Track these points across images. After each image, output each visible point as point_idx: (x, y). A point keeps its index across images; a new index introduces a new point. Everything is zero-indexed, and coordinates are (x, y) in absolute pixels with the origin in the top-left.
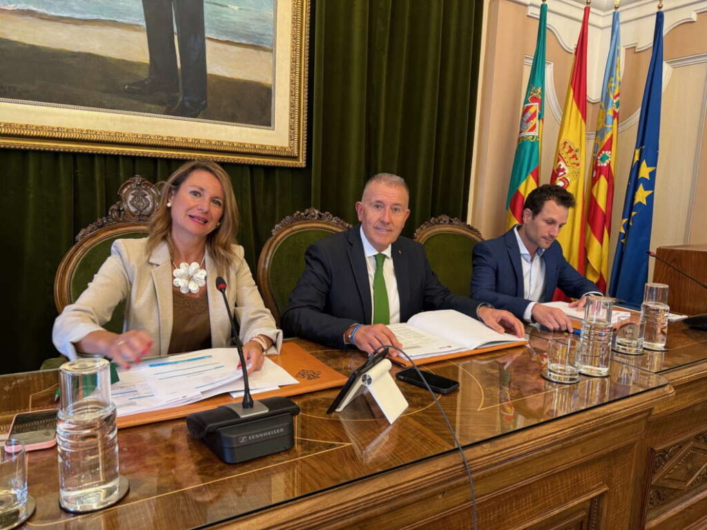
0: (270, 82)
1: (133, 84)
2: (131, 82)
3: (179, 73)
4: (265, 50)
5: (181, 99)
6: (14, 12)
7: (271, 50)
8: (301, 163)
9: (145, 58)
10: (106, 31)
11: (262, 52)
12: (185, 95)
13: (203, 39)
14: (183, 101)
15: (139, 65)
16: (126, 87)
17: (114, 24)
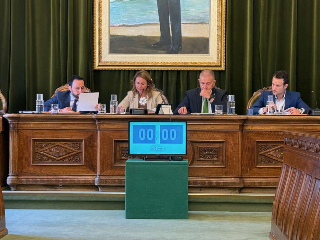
0: (208, 36)
1: (155, 44)
2: (154, 43)
3: (171, 38)
4: (206, 24)
5: (172, 47)
6: (119, 26)
7: (209, 24)
8: (223, 68)
9: (159, 34)
10: (147, 27)
11: (204, 25)
12: (174, 45)
13: (180, 24)
14: (173, 48)
15: (157, 37)
16: (152, 45)
17: (149, 24)
